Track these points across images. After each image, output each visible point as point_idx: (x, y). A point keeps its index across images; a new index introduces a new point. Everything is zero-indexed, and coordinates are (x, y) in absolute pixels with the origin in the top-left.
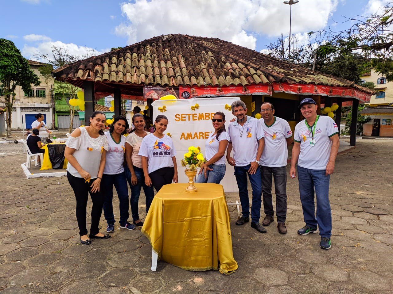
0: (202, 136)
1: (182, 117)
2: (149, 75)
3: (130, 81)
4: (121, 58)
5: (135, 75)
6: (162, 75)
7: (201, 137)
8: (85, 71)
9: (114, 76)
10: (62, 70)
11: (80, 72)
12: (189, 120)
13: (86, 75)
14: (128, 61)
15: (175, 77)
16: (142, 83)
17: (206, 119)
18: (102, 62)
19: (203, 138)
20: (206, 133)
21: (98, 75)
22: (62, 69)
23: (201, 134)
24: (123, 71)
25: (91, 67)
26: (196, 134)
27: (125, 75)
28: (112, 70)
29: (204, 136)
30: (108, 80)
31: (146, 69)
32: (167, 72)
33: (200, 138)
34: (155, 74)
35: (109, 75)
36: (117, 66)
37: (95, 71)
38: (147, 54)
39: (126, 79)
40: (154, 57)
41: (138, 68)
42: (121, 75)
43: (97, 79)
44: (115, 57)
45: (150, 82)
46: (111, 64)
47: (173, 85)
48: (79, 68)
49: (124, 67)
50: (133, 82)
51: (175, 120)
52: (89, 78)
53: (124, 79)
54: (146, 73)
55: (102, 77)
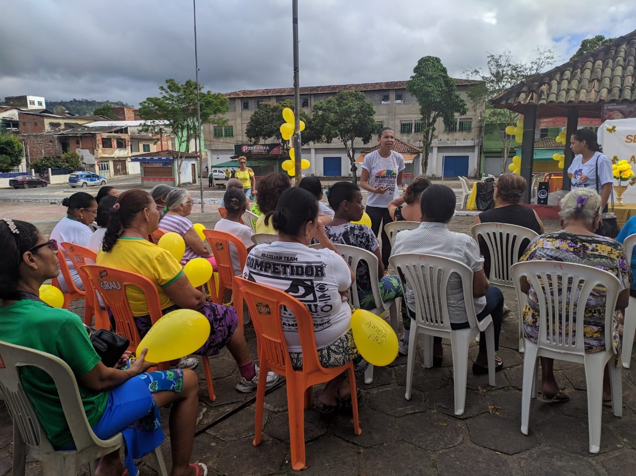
2: (614, 89)
3: (584, 100)
4: (576, 71)
5: (593, 91)
8: (527, 93)
9: (563, 95)
10: (502, 96)
11: (523, 95)
13: (529, 99)
14: (587, 73)
16: (601, 100)
18: (551, 79)
21: (543, 97)
24: (576, 88)
25: (535, 88)
27: (578, 92)
28: (562, 89)
30: (554, 102)
31: (611, 80)
34: (624, 86)
35: (558, 95)
36: (569, 82)
37: (539, 92)
38: (619, 58)
39: (579, 97)
40: (629, 61)
41: (600, 81)
42: (572, 93)
43: (542, 102)
44: (569, 70)
45: (613, 98)
46: (562, 81)
48: (522, 90)
49: (579, 82)
50: (587, 101)
51: (626, 141)
52: (532, 101)
53: (576, 99)
54: (611, 85)
55: (548, 99)
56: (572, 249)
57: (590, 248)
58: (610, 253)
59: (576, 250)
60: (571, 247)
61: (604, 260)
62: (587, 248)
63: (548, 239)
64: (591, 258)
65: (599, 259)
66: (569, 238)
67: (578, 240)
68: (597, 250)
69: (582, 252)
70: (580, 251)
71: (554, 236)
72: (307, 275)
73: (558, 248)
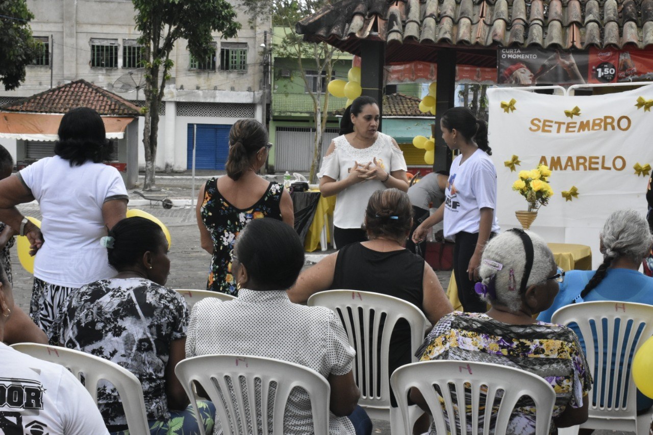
0: (583, 164)
1: (544, 125)
2: (516, 22)
3: (466, 38)
5: (481, 24)
6: (550, 19)
7: (581, 167)
8: (366, 17)
9: (430, 27)
10: (319, 19)
11: (358, 21)
12: (558, 131)
13: (370, 28)
15: (580, 25)
16: (495, 42)
17: (593, 129)
19: (585, 169)
20: (591, 158)
21: (395, 28)
22: (319, 16)
23: (581, 161)
24: (452, 14)
25: (380, 8)
26: (570, 159)
27: (456, 23)
28: (428, 13)
29: (587, 164)
30: (416, 38)
31: (510, 5)
32: (563, 12)
33: (578, 169)
34: (532, 17)
35: (421, 24)
37: (388, 17)
39: (458, 33)
41: (491, 4)
42: (447, 24)
43: (393, 36)
45: (514, 40)
47: (573, 46)
48: (356, 11)
49: (458, 3)
50: (473, 42)
51: (530, 129)
52: (374, 33)
53: (452, 35)
54: (510, 16)
55: (404, 30)
56: (505, 352)
57: (532, 347)
58: (561, 351)
59: (511, 353)
60: (503, 347)
61: (555, 365)
62: (527, 349)
63: (464, 332)
64: (535, 365)
65: (548, 366)
66: (499, 331)
67: (512, 335)
68: (543, 351)
69: (521, 357)
70: (518, 355)
71: (475, 326)
72: (12, 403)
73: (484, 350)
